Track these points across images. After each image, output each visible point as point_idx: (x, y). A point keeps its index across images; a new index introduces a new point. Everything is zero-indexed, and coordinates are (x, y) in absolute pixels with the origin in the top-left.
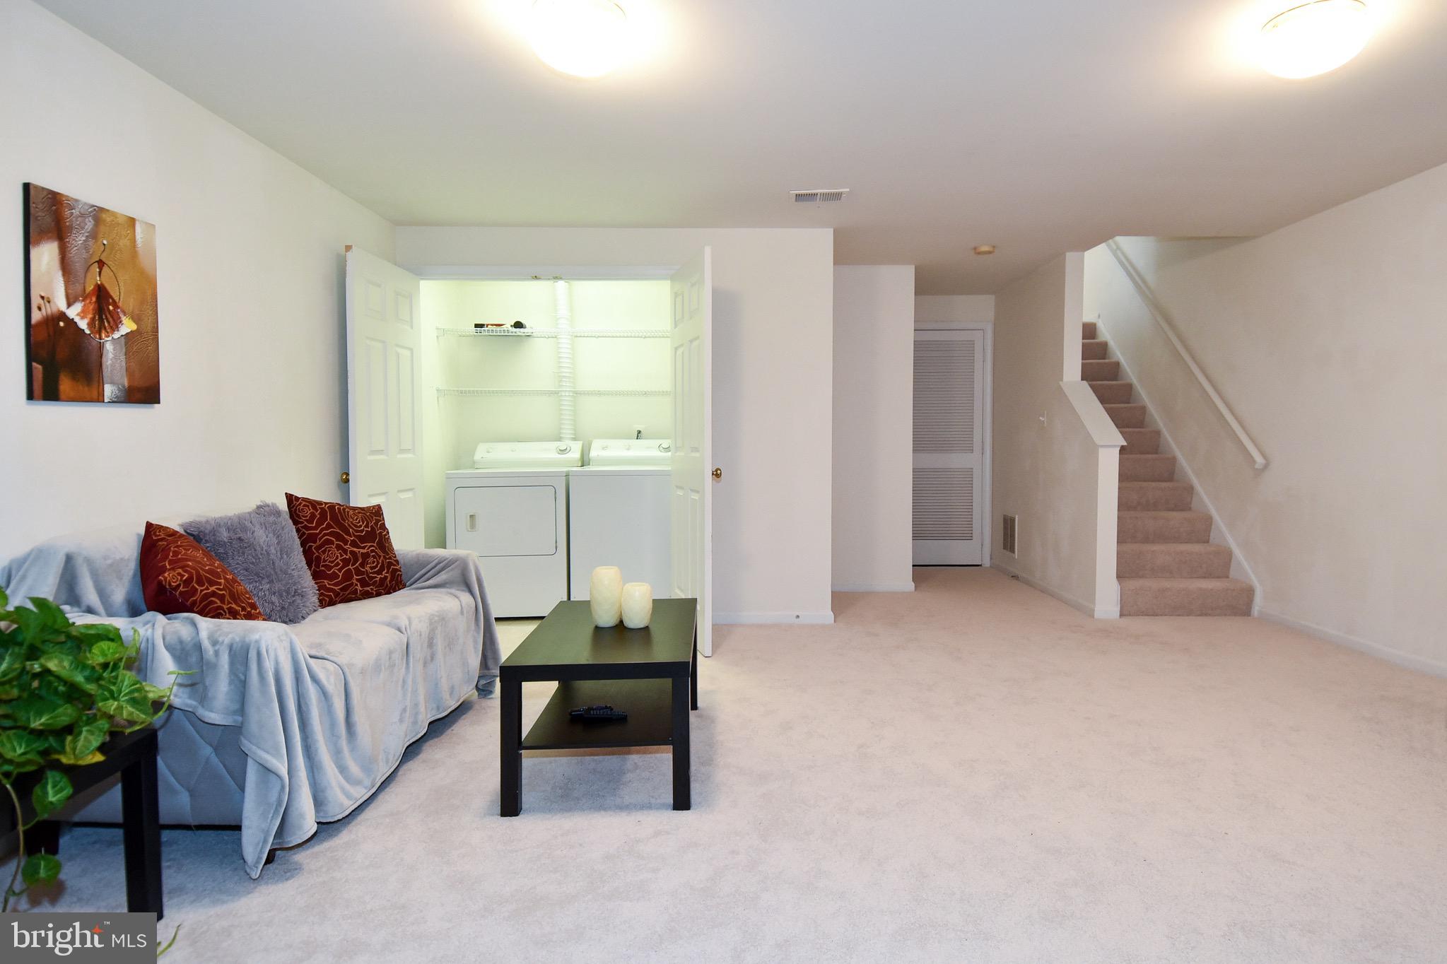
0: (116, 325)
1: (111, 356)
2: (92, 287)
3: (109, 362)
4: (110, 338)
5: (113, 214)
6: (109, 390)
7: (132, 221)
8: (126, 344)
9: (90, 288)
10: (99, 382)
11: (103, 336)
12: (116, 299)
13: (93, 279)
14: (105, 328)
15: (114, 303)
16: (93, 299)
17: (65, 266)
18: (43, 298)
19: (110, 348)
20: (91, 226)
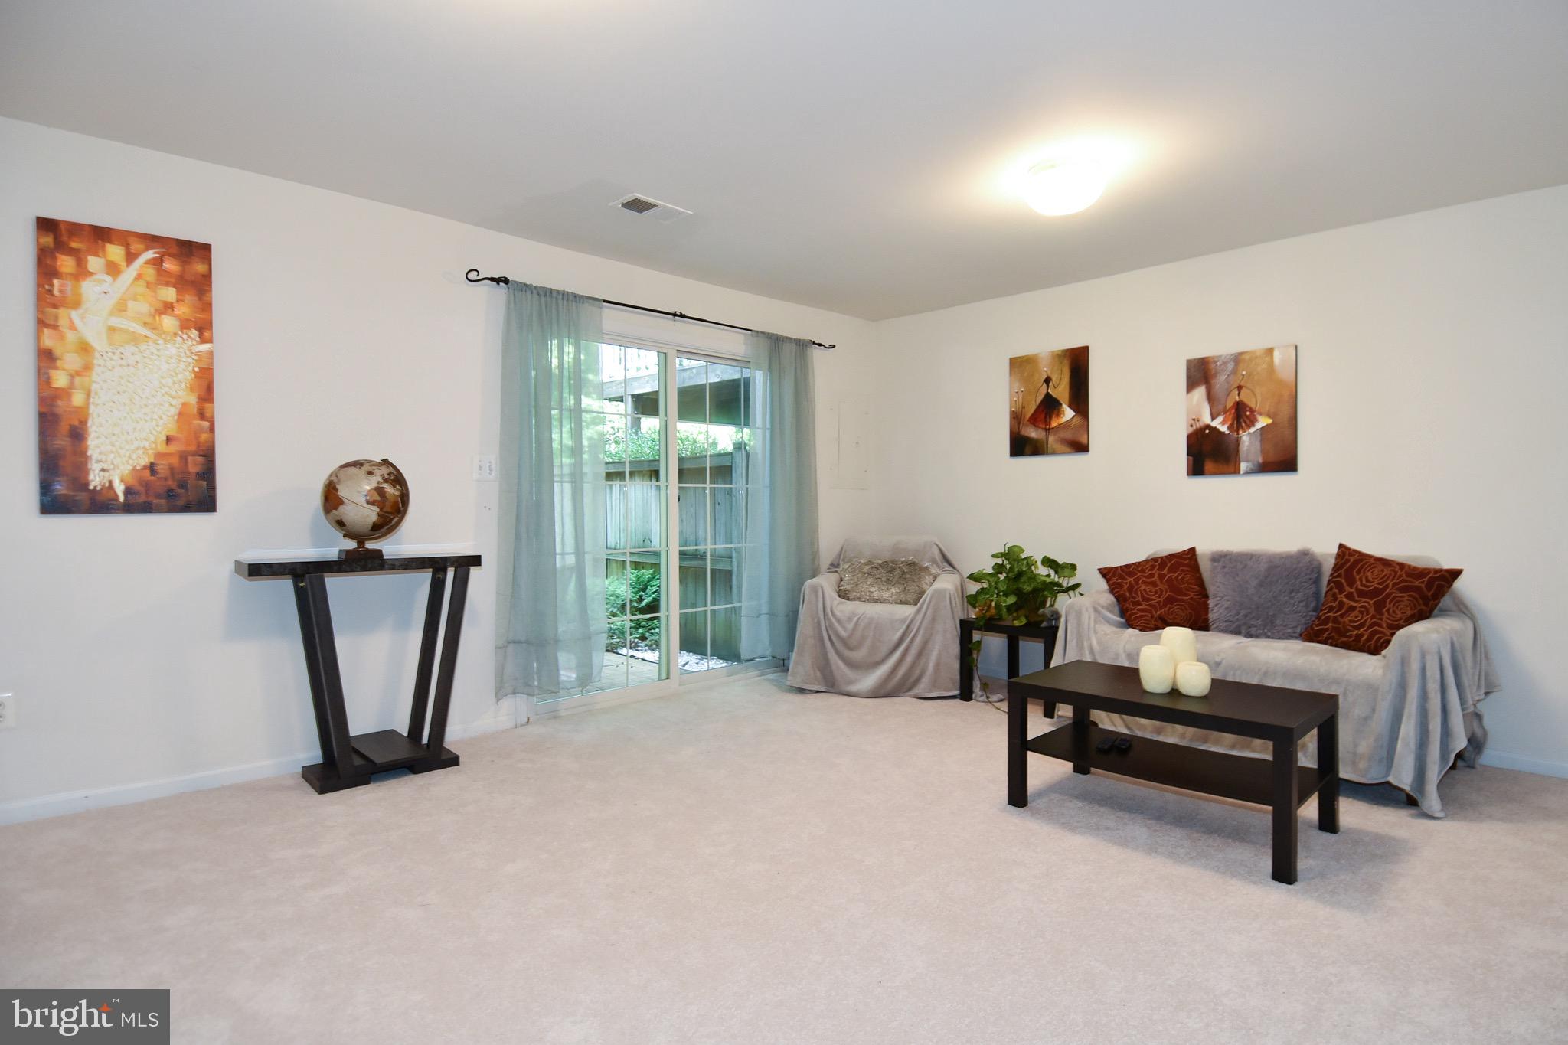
0: (1252, 422)
1: (1247, 444)
2: (1232, 404)
3: (1245, 448)
4: (1247, 433)
5: (1252, 353)
6: (1243, 466)
7: (1270, 351)
8: (1261, 434)
9: (1230, 404)
10: (1236, 462)
11: (1241, 432)
12: (1253, 405)
13: (1235, 397)
14: (1242, 427)
15: (1252, 410)
16: (1233, 411)
17: (1210, 398)
18: (1194, 420)
19: (1247, 440)
20: (1232, 367)
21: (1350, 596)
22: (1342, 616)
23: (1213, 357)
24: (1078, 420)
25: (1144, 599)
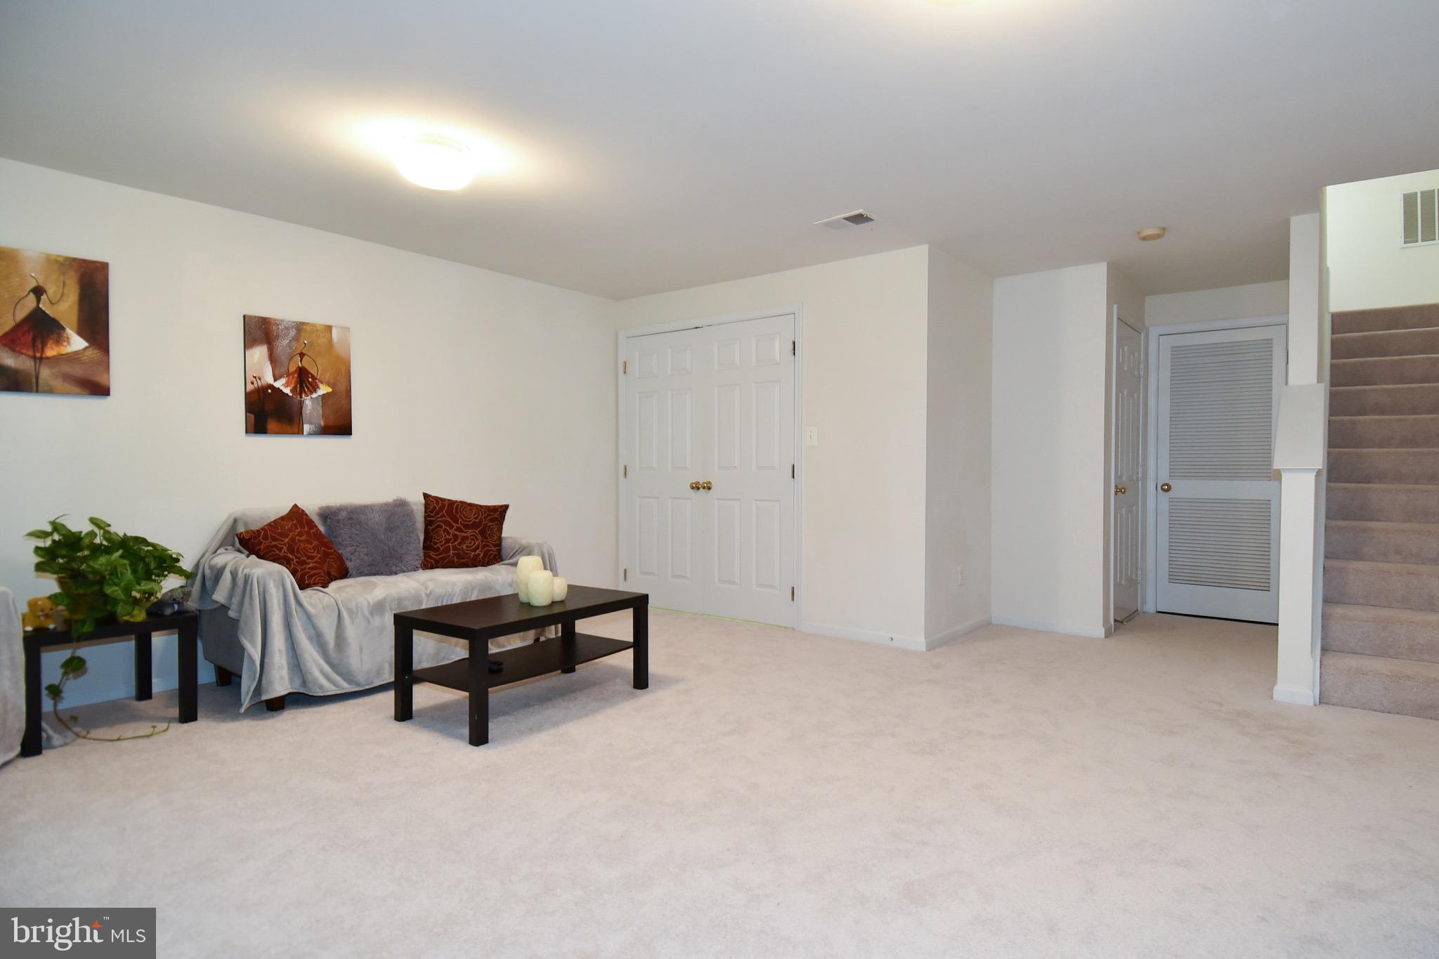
0: (314, 388)
1: (309, 407)
2: (295, 368)
3: (308, 411)
4: (309, 397)
5: (313, 325)
6: (307, 428)
7: (329, 328)
8: (323, 400)
9: (293, 368)
10: (299, 423)
11: (304, 396)
12: (315, 375)
13: (296, 363)
14: (305, 392)
15: (313, 377)
16: (296, 375)
17: (273, 358)
18: (255, 377)
19: (309, 403)
20: (294, 334)
21: (459, 529)
23: (275, 320)
24: (93, 354)
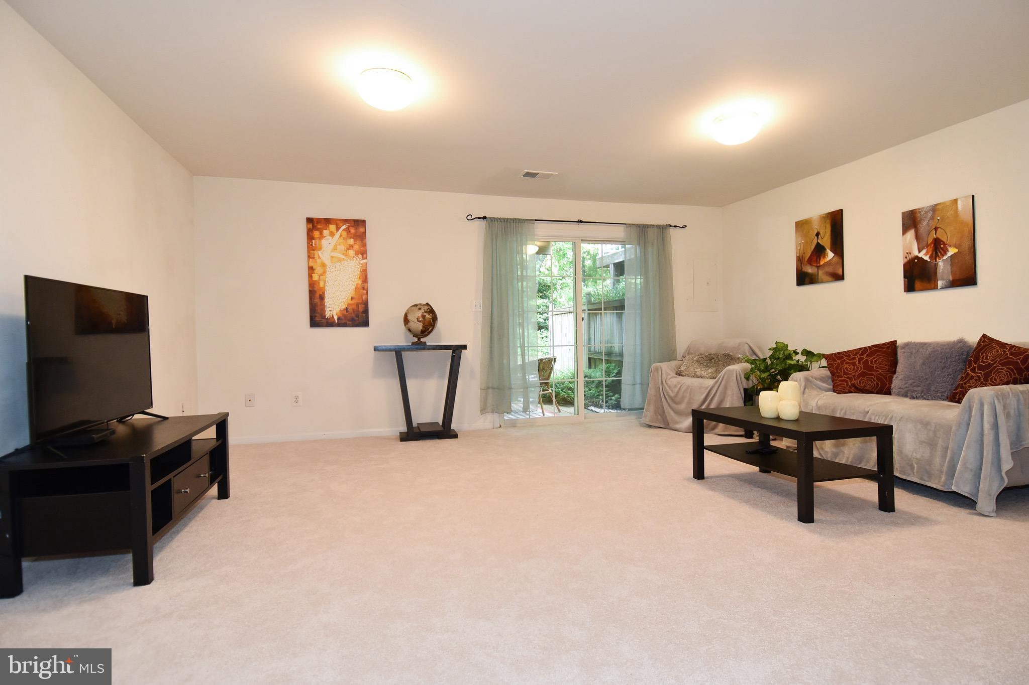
0: (945, 252)
1: (942, 267)
2: (931, 240)
3: (941, 270)
4: (942, 260)
5: (944, 203)
6: (940, 283)
7: (956, 201)
8: (951, 260)
9: (930, 241)
10: (935, 281)
11: (938, 260)
12: (945, 241)
13: (933, 236)
14: (939, 257)
15: (944, 244)
16: (932, 245)
17: (918, 237)
18: (907, 253)
19: (942, 265)
20: (931, 214)
22: (965, 383)
23: (919, 209)
24: (837, 259)
25: (845, 373)
